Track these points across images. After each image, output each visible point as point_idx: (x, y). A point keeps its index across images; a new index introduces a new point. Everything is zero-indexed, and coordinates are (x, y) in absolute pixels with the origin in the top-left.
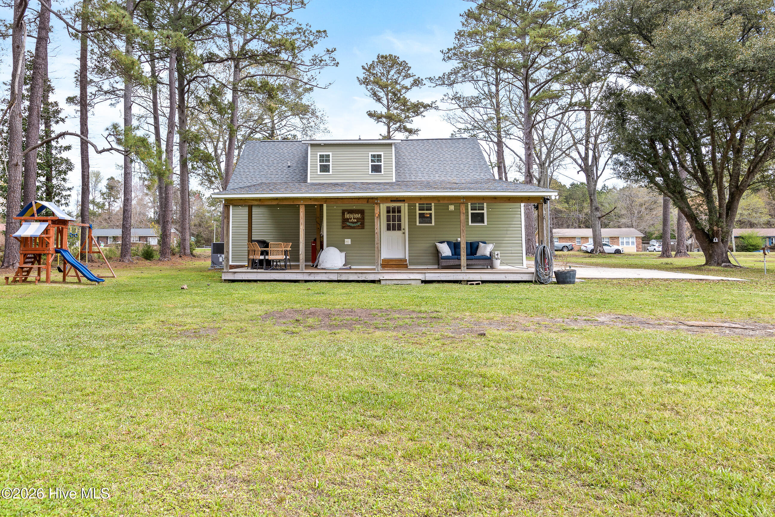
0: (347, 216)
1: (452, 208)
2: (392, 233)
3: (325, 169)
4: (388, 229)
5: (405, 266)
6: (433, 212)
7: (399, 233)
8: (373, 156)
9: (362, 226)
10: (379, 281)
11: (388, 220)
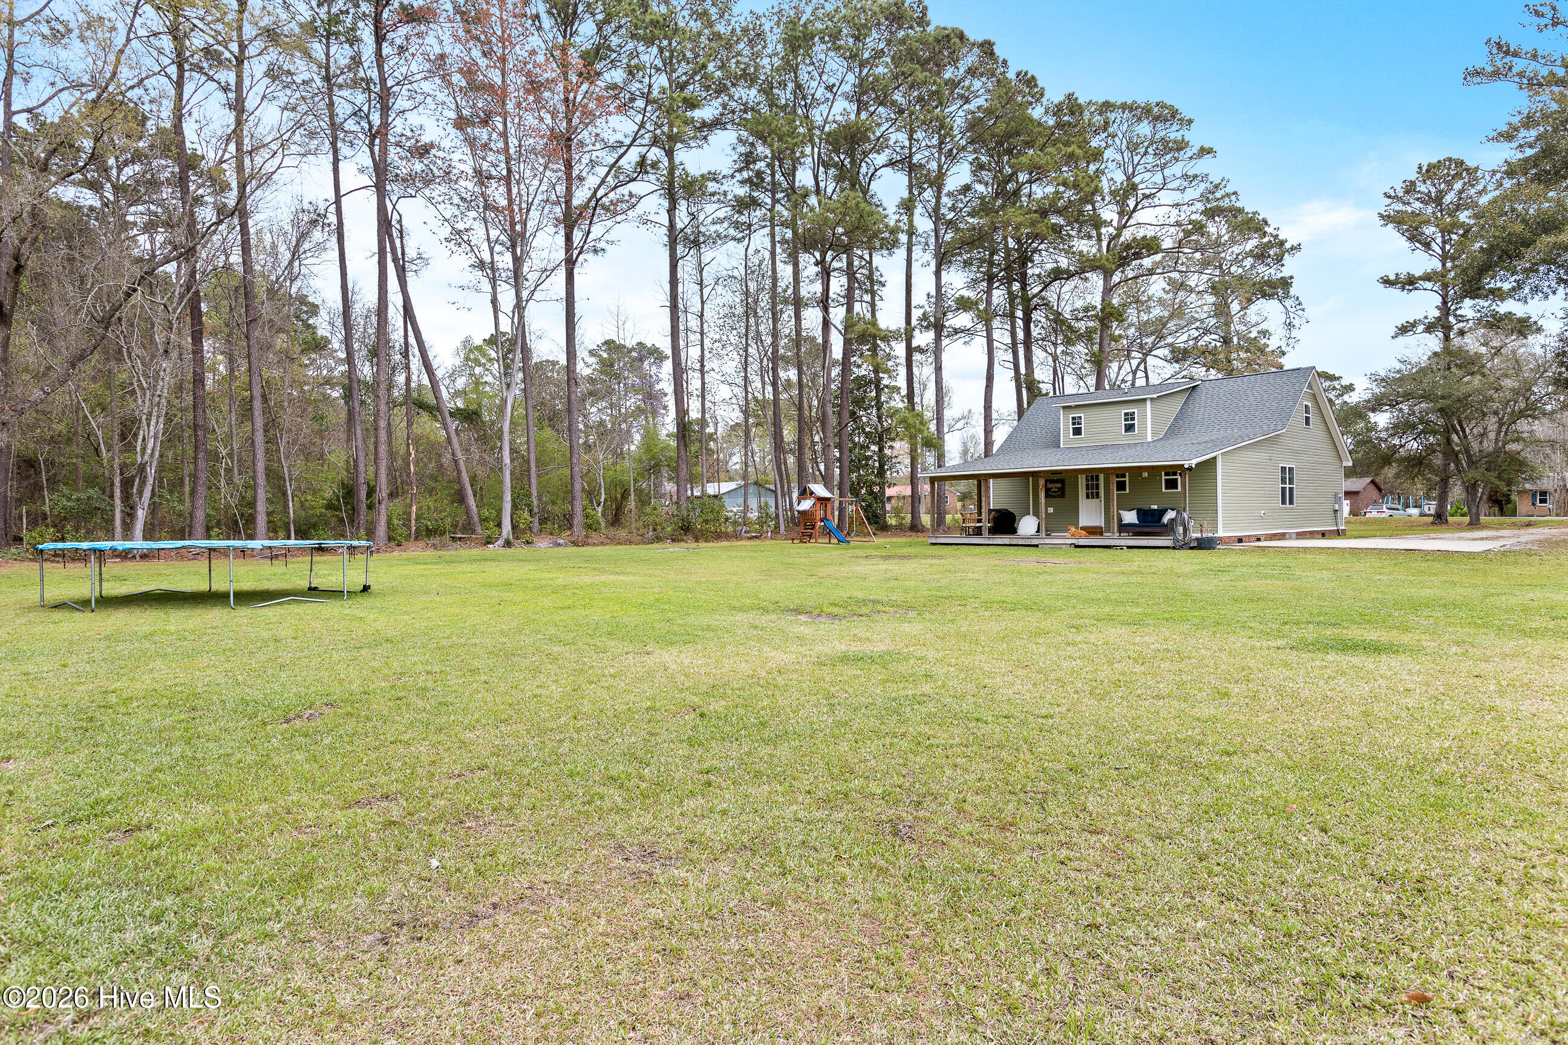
0: (1049, 486)
1: (1145, 475)
2: (1091, 500)
3: (1077, 432)
4: (1088, 497)
5: (1101, 534)
6: (1127, 479)
7: (1096, 501)
8: (1126, 414)
9: (1063, 495)
10: (1037, 546)
11: (1087, 488)
